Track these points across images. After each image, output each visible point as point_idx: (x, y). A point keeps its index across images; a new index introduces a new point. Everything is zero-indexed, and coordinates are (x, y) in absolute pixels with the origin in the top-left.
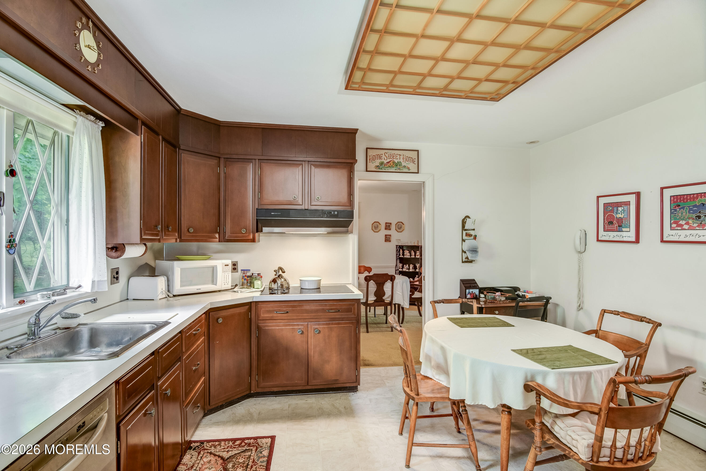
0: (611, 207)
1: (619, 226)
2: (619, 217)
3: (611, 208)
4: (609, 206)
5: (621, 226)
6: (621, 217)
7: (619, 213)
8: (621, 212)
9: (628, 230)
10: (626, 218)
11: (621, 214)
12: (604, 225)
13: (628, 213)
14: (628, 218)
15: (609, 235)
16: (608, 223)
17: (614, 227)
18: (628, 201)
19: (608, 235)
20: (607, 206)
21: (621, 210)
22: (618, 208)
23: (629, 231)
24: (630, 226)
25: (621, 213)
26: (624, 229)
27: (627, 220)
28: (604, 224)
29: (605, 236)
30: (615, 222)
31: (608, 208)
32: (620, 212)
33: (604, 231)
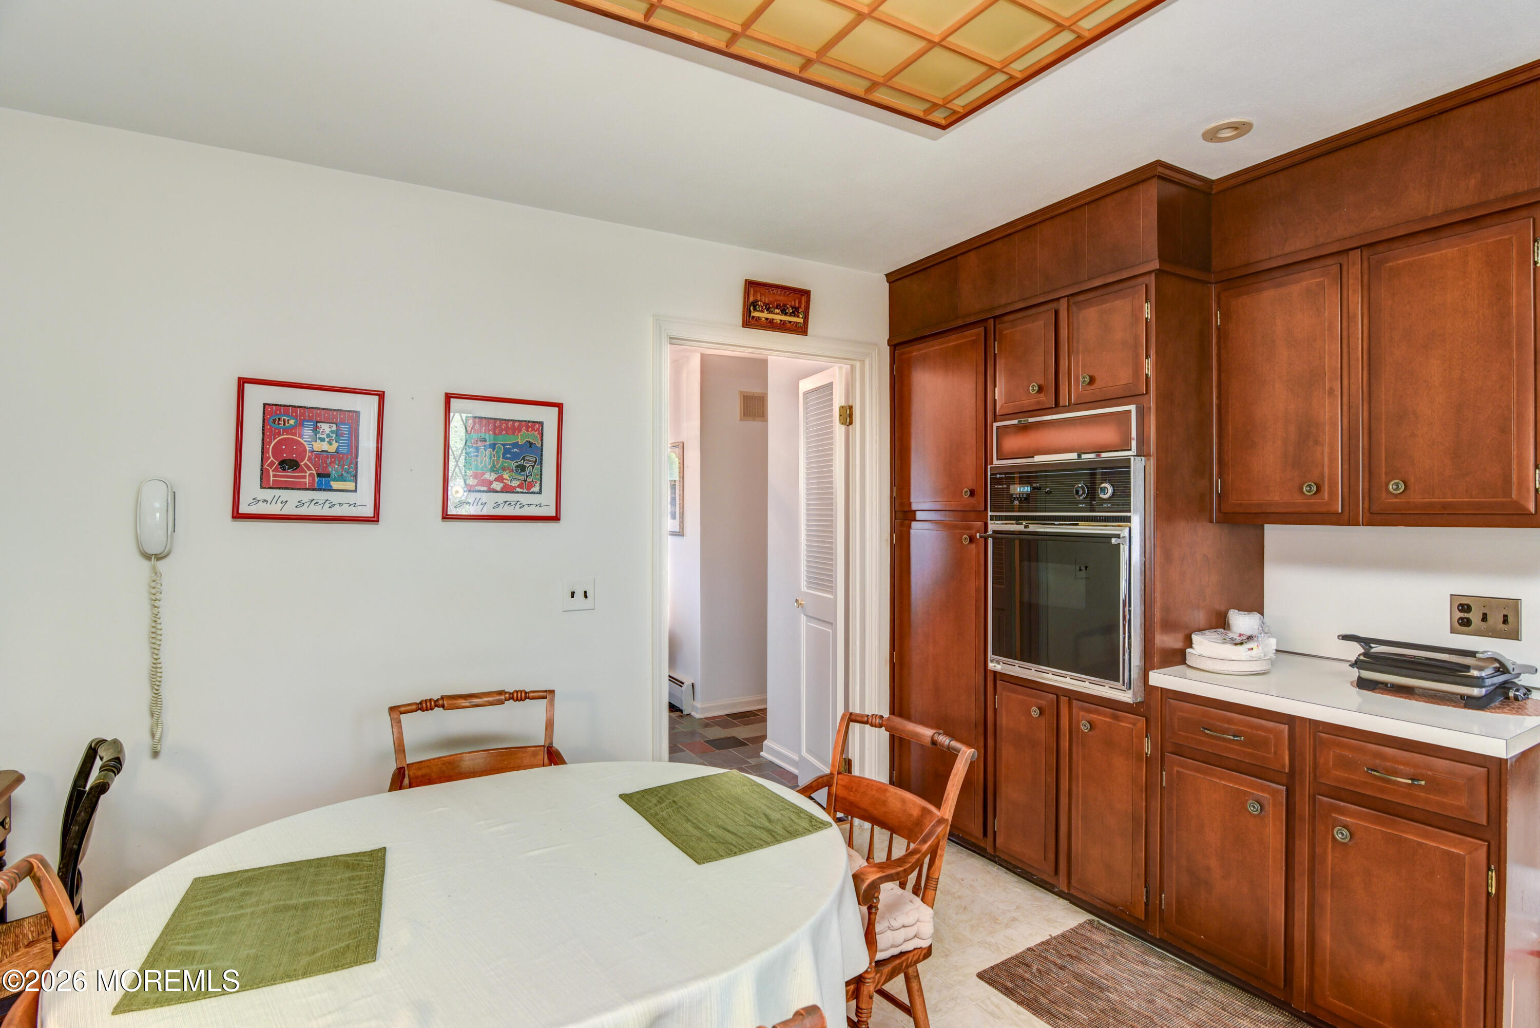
0: (295, 418)
1: (319, 475)
2: (323, 451)
3: (292, 422)
4: (286, 414)
5: (328, 475)
6: (326, 451)
7: (320, 438)
8: (328, 436)
9: (351, 485)
10: (343, 454)
11: (330, 443)
12: (262, 470)
13: (352, 440)
14: (351, 454)
15: (283, 499)
16: (279, 464)
17: (304, 477)
18: (354, 411)
19: (276, 500)
20: (276, 414)
21: (328, 430)
22: (318, 424)
23: (355, 491)
24: (356, 476)
25: (327, 440)
26: (335, 485)
27: (349, 460)
28: (262, 466)
29: (264, 501)
30: (306, 465)
31: (279, 419)
32: (325, 436)
33: (262, 487)
